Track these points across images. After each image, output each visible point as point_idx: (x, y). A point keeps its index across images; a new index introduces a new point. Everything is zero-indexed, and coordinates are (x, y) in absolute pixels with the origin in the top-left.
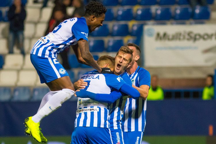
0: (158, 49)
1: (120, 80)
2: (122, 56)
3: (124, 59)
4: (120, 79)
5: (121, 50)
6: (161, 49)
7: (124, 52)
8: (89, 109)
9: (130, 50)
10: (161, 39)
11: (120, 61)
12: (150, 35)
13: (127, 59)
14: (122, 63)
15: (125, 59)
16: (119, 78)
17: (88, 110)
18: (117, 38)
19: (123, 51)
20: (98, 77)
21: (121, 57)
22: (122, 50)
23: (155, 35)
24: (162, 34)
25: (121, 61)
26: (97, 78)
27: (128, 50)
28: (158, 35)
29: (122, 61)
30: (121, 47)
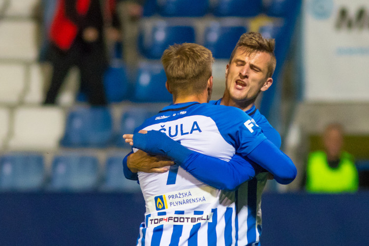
0: (341, 52)
1: (252, 128)
2: (246, 59)
3: (252, 67)
4: (252, 125)
5: (240, 45)
6: (350, 51)
7: (249, 49)
8: (188, 218)
9: (265, 43)
10: (350, 25)
11: (240, 74)
12: (322, 14)
13: (260, 66)
14: (246, 77)
15: (255, 67)
16: (249, 121)
17: (186, 220)
18: (232, 22)
19: (248, 46)
20: (195, 127)
21: (243, 63)
22: (245, 45)
23: (334, 16)
24: (352, 12)
25: (244, 73)
26: (193, 130)
27: (260, 41)
28: (343, 13)
29: (247, 73)
30: (242, 36)
